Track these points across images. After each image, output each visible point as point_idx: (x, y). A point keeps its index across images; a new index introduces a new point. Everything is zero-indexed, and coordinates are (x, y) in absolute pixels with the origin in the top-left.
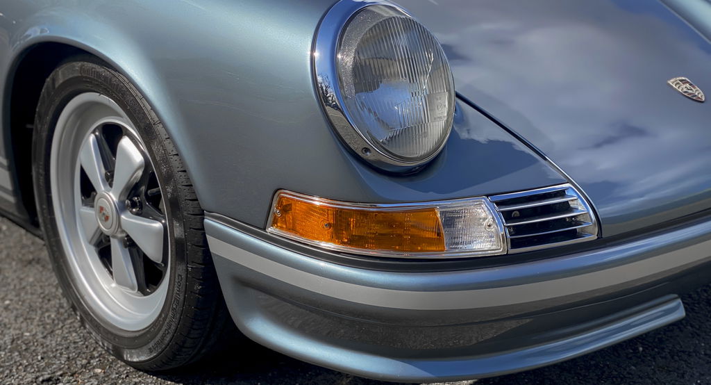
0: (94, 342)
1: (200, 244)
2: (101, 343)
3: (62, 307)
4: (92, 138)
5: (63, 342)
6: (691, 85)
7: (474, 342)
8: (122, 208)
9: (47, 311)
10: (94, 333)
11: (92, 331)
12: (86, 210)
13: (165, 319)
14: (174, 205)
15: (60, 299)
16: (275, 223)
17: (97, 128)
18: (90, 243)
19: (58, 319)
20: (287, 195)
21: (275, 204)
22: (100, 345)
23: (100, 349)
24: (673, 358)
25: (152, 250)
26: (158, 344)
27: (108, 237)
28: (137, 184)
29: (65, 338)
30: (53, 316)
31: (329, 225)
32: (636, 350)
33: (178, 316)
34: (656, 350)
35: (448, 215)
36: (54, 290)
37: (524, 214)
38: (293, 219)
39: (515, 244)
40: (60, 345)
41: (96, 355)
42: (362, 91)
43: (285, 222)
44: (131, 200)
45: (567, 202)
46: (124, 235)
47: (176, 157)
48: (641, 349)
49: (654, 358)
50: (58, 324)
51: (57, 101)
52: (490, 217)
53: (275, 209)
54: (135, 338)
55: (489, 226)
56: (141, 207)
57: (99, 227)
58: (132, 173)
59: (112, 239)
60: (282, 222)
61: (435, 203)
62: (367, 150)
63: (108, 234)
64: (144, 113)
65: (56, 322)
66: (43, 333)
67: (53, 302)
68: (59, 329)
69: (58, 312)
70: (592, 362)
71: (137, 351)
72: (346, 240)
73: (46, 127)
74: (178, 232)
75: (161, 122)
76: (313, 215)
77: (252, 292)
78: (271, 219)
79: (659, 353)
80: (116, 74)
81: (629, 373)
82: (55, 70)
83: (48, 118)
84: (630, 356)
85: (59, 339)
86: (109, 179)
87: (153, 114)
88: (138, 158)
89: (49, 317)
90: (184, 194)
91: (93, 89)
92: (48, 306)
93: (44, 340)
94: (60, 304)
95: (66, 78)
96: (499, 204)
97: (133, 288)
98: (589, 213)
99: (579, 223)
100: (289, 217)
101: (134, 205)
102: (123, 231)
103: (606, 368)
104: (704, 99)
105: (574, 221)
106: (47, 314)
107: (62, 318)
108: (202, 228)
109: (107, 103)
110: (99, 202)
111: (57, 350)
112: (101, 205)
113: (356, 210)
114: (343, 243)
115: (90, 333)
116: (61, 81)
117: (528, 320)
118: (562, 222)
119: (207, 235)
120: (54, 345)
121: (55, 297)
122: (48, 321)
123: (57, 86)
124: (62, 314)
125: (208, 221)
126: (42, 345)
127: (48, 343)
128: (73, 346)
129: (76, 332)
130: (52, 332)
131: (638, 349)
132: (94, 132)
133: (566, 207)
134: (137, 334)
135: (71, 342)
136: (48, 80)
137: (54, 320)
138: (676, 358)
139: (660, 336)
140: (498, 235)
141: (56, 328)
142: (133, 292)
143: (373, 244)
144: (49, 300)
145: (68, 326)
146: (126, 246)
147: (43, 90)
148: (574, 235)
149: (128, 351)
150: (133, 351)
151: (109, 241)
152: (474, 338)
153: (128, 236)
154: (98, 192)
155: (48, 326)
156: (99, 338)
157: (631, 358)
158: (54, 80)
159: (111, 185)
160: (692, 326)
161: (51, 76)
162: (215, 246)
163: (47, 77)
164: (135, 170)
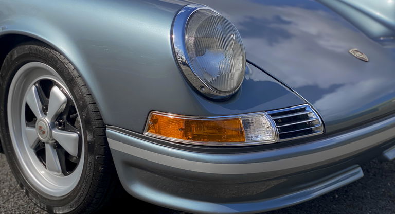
0: (33, 204)
1: (103, 144)
2: (39, 205)
3: (12, 186)
4: (34, 88)
5: (15, 206)
6: (360, 53)
7: (254, 193)
8: (53, 126)
9: (3, 188)
10: (35, 199)
11: (33, 198)
12: (29, 129)
13: (80, 188)
14: (87, 123)
15: (10, 182)
16: (149, 129)
17: (37, 82)
18: (31, 148)
19: (11, 193)
20: (157, 113)
21: (149, 119)
22: (38, 206)
23: (37, 208)
24: (354, 200)
25: (71, 149)
26: (76, 203)
27: (44, 143)
28: (61, 113)
29: (16, 203)
30: (7, 191)
31: (182, 129)
32: (334, 197)
33: (89, 185)
34: (345, 196)
35: (246, 122)
36: (5, 177)
37: (284, 121)
38: (159, 126)
39: (282, 137)
40: (14, 207)
41: (36, 212)
42: (199, 55)
43: (155, 129)
44: (58, 122)
45: (307, 114)
46: (54, 142)
47: (88, 96)
48: (337, 196)
49: (344, 200)
50: (11, 196)
51: (13, 68)
52: (268, 122)
53: (149, 122)
54: (61, 200)
55: (268, 127)
56: (64, 125)
57: (38, 138)
58: (59, 106)
59: (46, 144)
60: (153, 129)
61: (238, 116)
62: (202, 87)
63: (44, 142)
64: (69, 72)
65: (10, 194)
66: (3, 201)
67: (6, 184)
68: (12, 198)
69: (10, 189)
70: (313, 204)
71: (62, 207)
72: (191, 137)
73: (6, 83)
74: (90, 138)
75: (80, 76)
76: (171, 124)
77: (134, 169)
78: (146, 127)
79: (347, 198)
80: (52, 51)
81: (333, 209)
82: (13, 50)
83: (7, 78)
84: (332, 200)
85: (13, 204)
86: (45, 110)
87: (75, 72)
88: (63, 98)
89: (5, 192)
90: (93, 116)
91: (37, 60)
92: (3, 185)
93: (4, 205)
94: (10, 184)
95: (19, 55)
96: (272, 115)
97: (58, 172)
98: (318, 120)
99: (313, 125)
100: (157, 126)
101: (60, 124)
102: (53, 139)
103: (320, 207)
104: (368, 60)
105: (311, 124)
106: (3, 191)
107: (13, 192)
108: (104, 135)
109: (45, 67)
110: (38, 124)
111: (12, 210)
112: (40, 125)
113: (196, 121)
114: (189, 139)
115: (31, 199)
116: (16, 56)
117: (285, 180)
118: (304, 125)
119: (108, 139)
120: (10, 207)
121: (7, 181)
122: (5, 194)
123: (13, 59)
124: (12, 190)
125: (108, 130)
126: (3, 207)
127: (7, 206)
128: (21, 207)
129: (22, 199)
130: (8, 200)
131: (335, 196)
132: (35, 84)
133: (306, 117)
134: (62, 198)
135: (20, 205)
136: (8, 56)
137: (8, 194)
138: (356, 200)
139: (345, 189)
140: (273, 132)
141: (10, 197)
142: (58, 174)
143: (206, 138)
144: (3, 183)
145: (16, 196)
146: (55, 148)
147: (4, 62)
148: (311, 131)
149: (57, 208)
150: (60, 208)
151: (44, 145)
152: (255, 192)
153: (56, 142)
154: (38, 118)
155: (5, 197)
156: (38, 202)
157: (332, 201)
158: (11, 56)
159: (46, 114)
160: (361, 183)
161: (9, 54)
162: (113, 144)
163: (7, 54)
164: (61, 104)
